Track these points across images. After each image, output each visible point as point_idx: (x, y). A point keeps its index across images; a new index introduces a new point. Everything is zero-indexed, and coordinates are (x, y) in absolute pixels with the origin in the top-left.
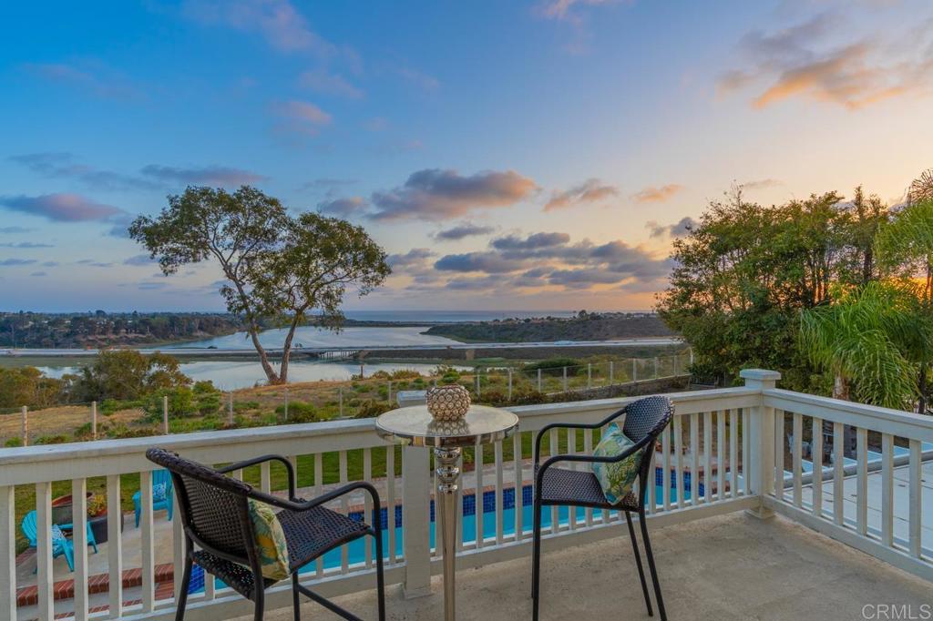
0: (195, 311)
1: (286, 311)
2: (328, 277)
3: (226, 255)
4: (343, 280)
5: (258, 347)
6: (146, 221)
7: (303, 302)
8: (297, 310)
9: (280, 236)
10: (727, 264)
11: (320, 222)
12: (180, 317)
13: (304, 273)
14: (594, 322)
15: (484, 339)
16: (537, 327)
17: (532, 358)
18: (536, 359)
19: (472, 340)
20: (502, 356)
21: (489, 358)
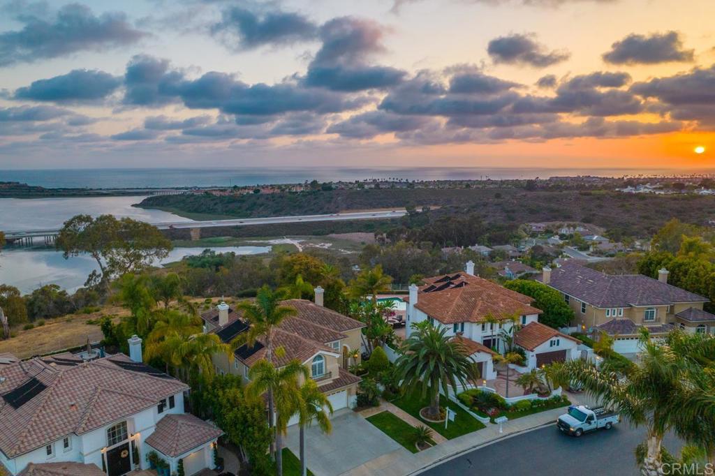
14: (326, 193)
15: (210, 213)
16: (267, 199)
17: (261, 236)
18: (265, 236)
19: (197, 214)
20: (230, 236)
21: (216, 238)
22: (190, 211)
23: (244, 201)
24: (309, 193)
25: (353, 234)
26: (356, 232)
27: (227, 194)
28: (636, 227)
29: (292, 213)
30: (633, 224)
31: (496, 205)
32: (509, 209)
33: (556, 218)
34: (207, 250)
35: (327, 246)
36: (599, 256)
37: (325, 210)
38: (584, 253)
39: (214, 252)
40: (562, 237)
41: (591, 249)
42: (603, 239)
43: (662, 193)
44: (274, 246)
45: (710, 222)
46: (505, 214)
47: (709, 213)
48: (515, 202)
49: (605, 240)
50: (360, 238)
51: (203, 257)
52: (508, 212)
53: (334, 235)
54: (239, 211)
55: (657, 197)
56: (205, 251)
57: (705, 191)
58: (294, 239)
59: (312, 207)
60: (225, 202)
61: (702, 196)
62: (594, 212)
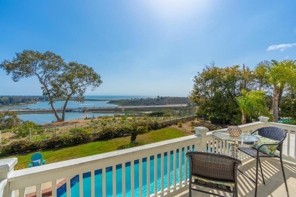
0: (19, 95)
1: (64, 95)
2: (80, 84)
3: (41, 75)
4: (86, 85)
5: (53, 108)
6: (7, 62)
7: (71, 93)
8: (68, 95)
9: (61, 69)
10: (209, 83)
11: (76, 65)
12: (14, 98)
13: (71, 83)
14: (162, 99)
15: (128, 105)
16: (144, 101)
20: (134, 110)
21: (129, 111)
23: (138, 102)
24: (157, 99)
27: (133, 100)
37: (162, 104)
54: (136, 104)
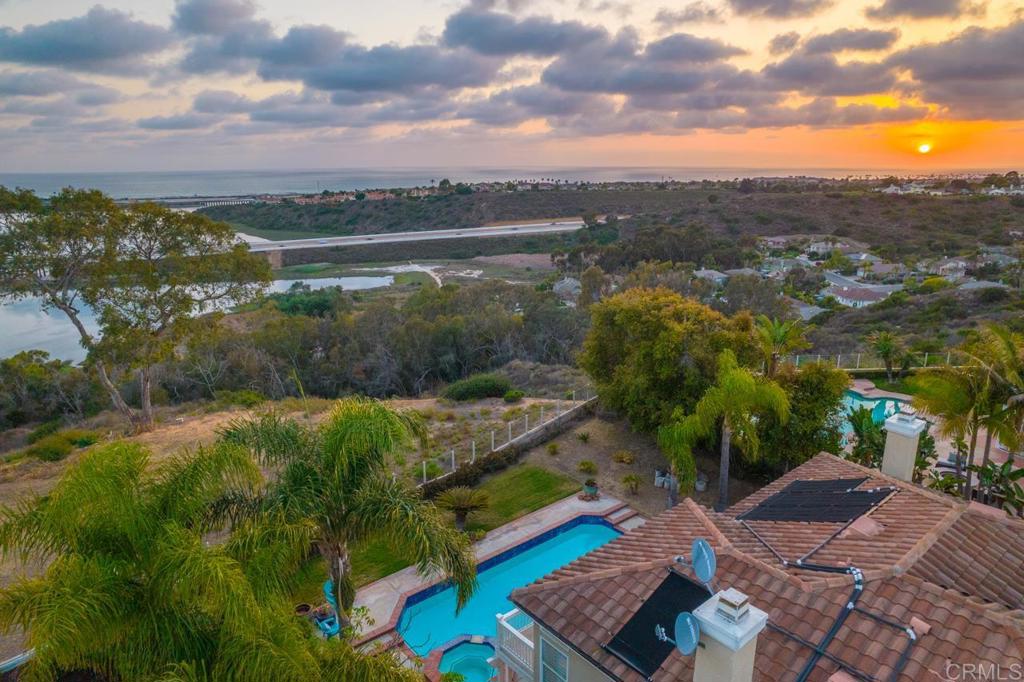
14: (462, 198)
15: (292, 229)
16: (376, 207)
17: (374, 261)
18: (381, 261)
19: (272, 232)
20: (326, 261)
21: (307, 265)
22: (262, 228)
23: (342, 212)
24: (438, 199)
25: (510, 256)
26: (514, 253)
27: (316, 202)
28: (911, 241)
29: (416, 227)
30: (907, 237)
31: (710, 212)
32: (730, 218)
33: (796, 230)
34: (297, 283)
35: (476, 274)
36: (873, 284)
37: (463, 222)
38: (851, 279)
39: (308, 287)
40: (813, 256)
41: (861, 274)
42: (874, 258)
43: (939, 193)
44: (397, 276)
45: (1011, 233)
46: (725, 225)
47: (1006, 220)
48: (737, 207)
49: (877, 260)
50: (522, 261)
51: (291, 295)
52: (728, 221)
53: (481, 258)
54: (335, 225)
55: (933, 199)
56: (294, 286)
57: (997, 191)
58: (423, 264)
59: (445, 219)
60: (315, 212)
61: (993, 198)
62: (849, 221)
